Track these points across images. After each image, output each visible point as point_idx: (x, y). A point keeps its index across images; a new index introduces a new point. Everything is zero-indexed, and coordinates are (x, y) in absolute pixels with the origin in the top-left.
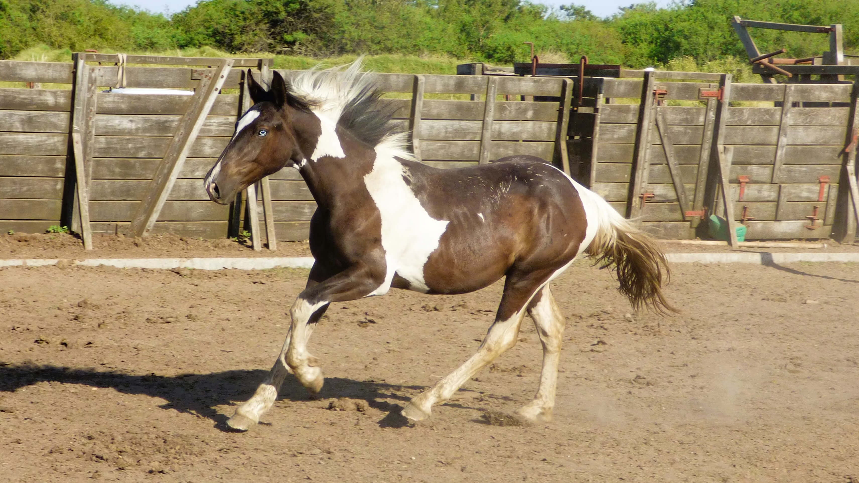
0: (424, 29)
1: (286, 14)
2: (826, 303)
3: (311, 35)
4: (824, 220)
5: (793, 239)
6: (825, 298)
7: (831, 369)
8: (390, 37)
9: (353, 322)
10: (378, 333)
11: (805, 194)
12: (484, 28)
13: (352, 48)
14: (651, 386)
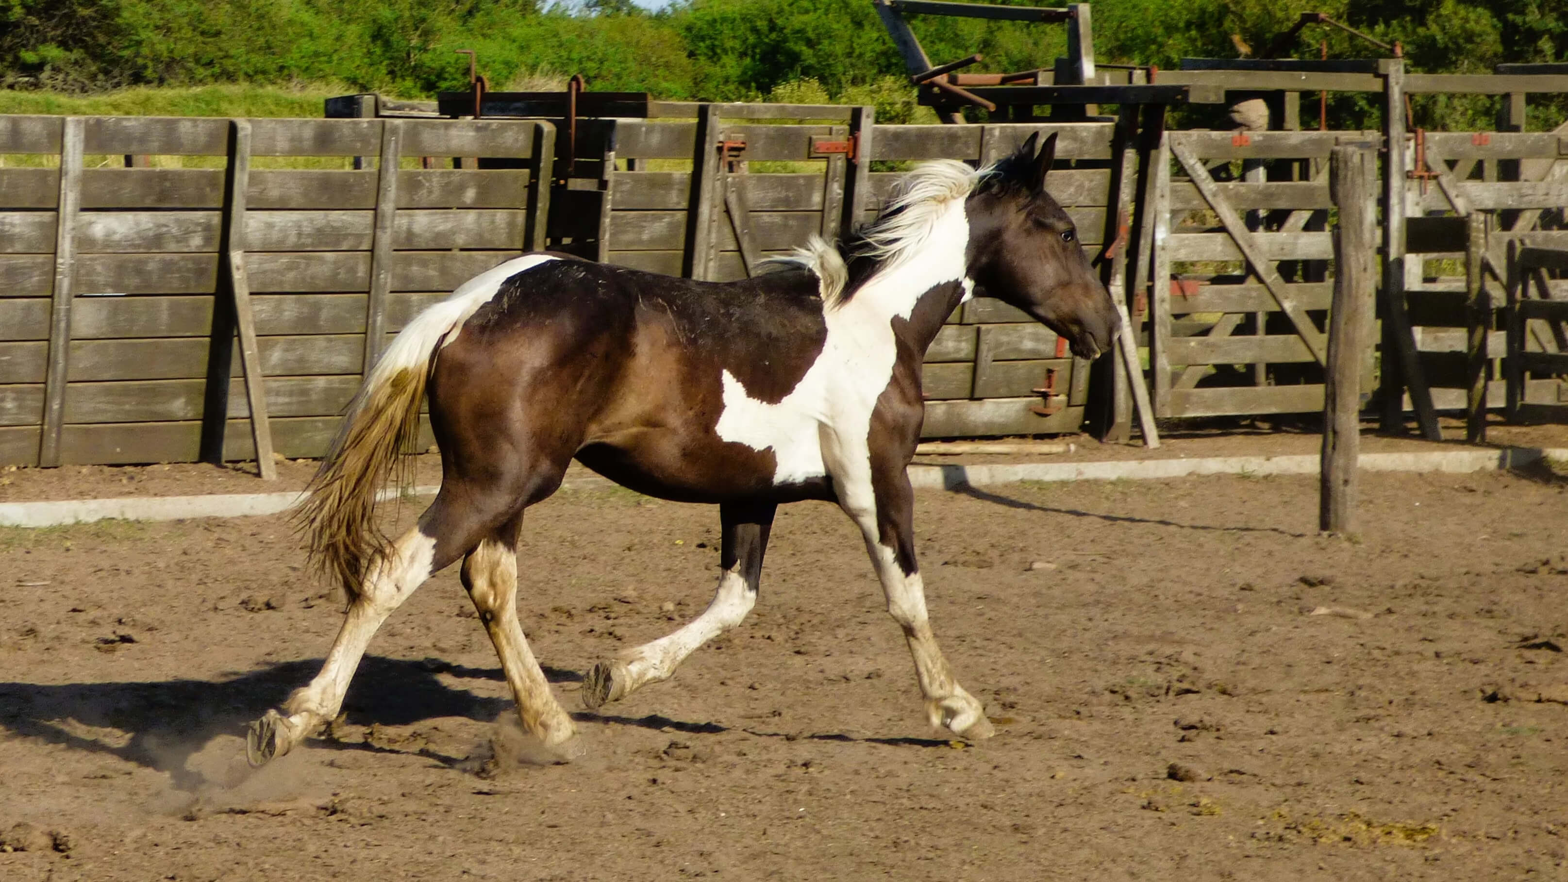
0: (299, 36)
1: (23, 11)
2: (1074, 567)
3: (75, 51)
4: (1069, 395)
5: (1008, 436)
6: (1071, 556)
7: (1078, 713)
8: (232, 52)
9: (88, 642)
10: (136, 665)
11: (1028, 345)
12: (418, 33)
13: (155, 75)
14: (699, 765)
